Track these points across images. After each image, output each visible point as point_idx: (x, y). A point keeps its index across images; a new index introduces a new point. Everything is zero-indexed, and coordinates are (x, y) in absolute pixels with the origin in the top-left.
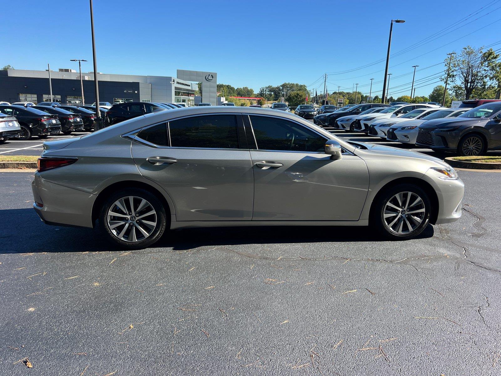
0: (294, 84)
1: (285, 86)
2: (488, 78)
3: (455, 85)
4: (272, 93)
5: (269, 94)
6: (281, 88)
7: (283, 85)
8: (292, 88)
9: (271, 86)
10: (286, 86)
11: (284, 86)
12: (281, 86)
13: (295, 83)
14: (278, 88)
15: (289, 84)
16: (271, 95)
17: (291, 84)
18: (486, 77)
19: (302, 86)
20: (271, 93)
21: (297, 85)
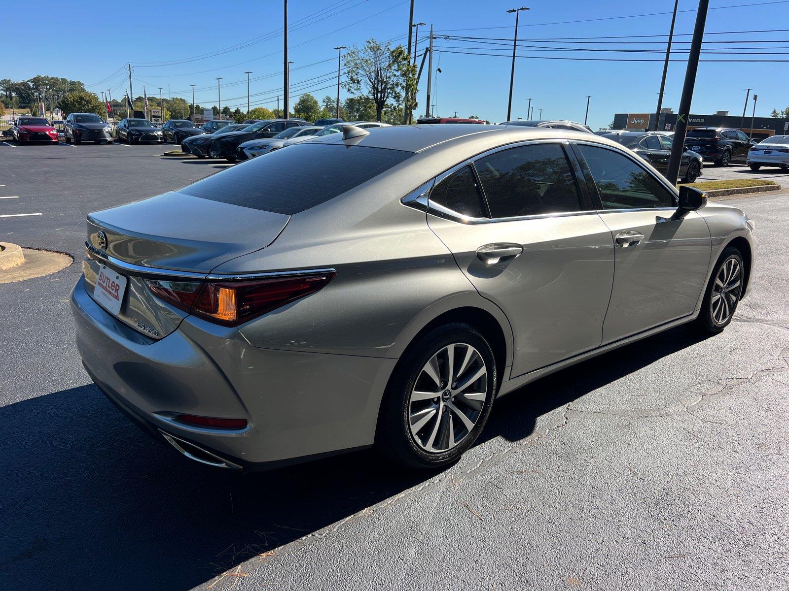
0: (57, 78)
1: (39, 81)
2: (400, 87)
3: (360, 95)
4: (13, 94)
5: (7, 96)
6: (31, 85)
7: (35, 79)
8: (54, 86)
9: (10, 81)
10: (42, 82)
11: (37, 81)
12: (32, 82)
13: (60, 77)
14: (24, 84)
15: (46, 78)
16: (11, 98)
17: (52, 78)
18: (397, 85)
19: (74, 83)
20: (10, 93)
21: (64, 81)
